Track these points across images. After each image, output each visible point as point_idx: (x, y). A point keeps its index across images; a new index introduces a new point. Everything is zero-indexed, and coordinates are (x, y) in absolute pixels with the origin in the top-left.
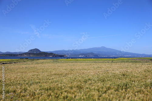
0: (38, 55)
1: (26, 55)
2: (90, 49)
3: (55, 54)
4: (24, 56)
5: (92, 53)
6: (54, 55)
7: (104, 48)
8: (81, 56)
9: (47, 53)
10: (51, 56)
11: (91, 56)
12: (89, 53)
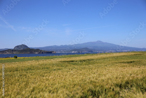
0: (22, 52)
1: (9, 52)
2: (84, 43)
3: (42, 50)
4: (6, 53)
5: (86, 49)
6: (41, 52)
7: (100, 42)
8: (74, 52)
9: (33, 49)
10: (37, 53)
11: (86, 52)
12: (83, 49)
